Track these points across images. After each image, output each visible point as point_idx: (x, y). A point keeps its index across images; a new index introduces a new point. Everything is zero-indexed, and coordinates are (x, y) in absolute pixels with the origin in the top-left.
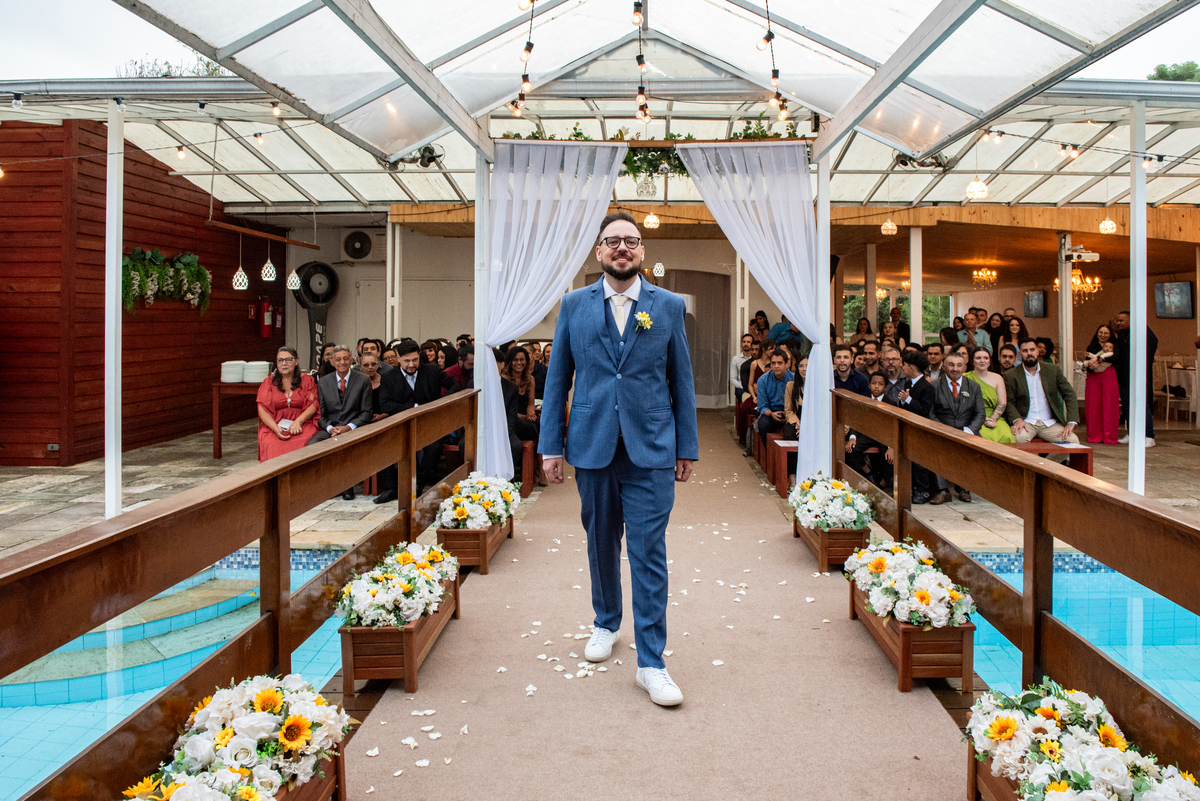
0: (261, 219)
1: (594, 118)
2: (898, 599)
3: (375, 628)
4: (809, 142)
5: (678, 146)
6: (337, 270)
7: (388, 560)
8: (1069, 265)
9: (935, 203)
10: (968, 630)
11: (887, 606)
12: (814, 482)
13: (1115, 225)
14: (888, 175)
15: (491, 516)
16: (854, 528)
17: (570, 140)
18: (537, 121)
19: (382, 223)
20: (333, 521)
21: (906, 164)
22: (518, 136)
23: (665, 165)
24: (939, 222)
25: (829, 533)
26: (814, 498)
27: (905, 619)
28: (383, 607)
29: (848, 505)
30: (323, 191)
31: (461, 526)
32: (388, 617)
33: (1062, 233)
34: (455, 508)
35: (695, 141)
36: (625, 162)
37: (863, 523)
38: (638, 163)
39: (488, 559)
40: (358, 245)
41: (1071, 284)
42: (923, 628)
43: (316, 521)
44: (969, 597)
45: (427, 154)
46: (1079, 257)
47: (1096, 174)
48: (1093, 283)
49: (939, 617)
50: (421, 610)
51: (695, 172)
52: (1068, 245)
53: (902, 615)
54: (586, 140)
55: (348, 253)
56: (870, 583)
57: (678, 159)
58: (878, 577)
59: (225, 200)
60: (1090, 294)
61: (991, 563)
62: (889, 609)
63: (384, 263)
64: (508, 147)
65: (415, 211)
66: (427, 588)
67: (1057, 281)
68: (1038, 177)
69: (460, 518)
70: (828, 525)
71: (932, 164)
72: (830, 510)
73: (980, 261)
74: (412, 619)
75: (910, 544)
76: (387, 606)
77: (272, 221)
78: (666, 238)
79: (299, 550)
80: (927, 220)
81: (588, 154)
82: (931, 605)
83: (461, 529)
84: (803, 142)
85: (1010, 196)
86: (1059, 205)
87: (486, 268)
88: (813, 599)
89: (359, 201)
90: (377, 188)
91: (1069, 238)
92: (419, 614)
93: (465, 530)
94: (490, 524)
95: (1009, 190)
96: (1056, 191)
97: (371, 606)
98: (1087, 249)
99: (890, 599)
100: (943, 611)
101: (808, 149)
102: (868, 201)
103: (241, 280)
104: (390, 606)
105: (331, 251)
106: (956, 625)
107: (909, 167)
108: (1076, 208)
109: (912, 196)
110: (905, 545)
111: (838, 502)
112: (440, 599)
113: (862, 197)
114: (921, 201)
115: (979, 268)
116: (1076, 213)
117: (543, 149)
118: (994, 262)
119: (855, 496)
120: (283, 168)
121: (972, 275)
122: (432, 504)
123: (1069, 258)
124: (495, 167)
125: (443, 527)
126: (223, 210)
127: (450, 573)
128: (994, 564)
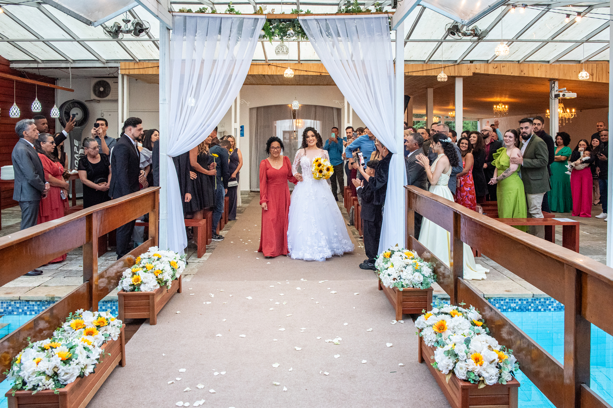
0: (36, 72)
1: (249, 3)
2: (458, 360)
3: (34, 392)
4: (390, 15)
5: (300, 18)
6: (88, 105)
7: (65, 326)
8: (557, 100)
9: (472, 62)
10: (513, 387)
11: (449, 365)
12: (393, 252)
13: (588, 75)
14: (442, 42)
15: (160, 281)
16: (422, 288)
17: (226, 13)
18: (212, 6)
19: (115, 75)
20: (62, 278)
21: (454, 34)
22: (190, 11)
23: (291, 31)
24: (474, 74)
25: (403, 292)
26: (393, 265)
27: (464, 378)
28: (44, 373)
29: (417, 271)
30: (75, 52)
31: (136, 290)
32: (48, 382)
33: (553, 80)
34: (133, 276)
35: (312, 14)
36: (263, 29)
37: (427, 284)
38: (273, 30)
39: (156, 314)
40: (102, 89)
41: (557, 113)
42: (477, 386)
43: (50, 278)
44: (512, 356)
45: (138, 27)
46: (564, 95)
47: (576, 42)
48: (571, 112)
49: (490, 376)
50: (77, 373)
51: (312, 36)
52: (556, 88)
53: (461, 374)
54: (237, 13)
55: (95, 94)
56: (434, 340)
57: (301, 27)
58: (441, 336)
59: (10, 59)
60: (569, 119)
61: (515, 305)
62: (451, 368)
63: (117, 101)
64: (182, 18)
65: (136, 66)
66: (85, 353)
67: (548, 111)
68: (539, 44)
69: (135, 284)
70: (402, 286)
71: (470, 35)
72: (403, 275)
73: (498, 99)
74: (68, 382)
75: (464, 307)
76: (48, 372)
77: (42, 73)
78: (300, 85)
79: (32, 301)
80: (467, 71)
81: (238, 23)
82: (484, 366)
83: (136, 292)
84: (386, 15)
85: (519, 57)
86: (551, 62)
87: (167, 102)
88: (391, 345)
89: (99, 60)
90: (110, 51)
91: (557, 83)
92: (75, 377)
93: (139, 292)
94: (158, 287)
95: (520, 52)
96: (550, 53)
97: (34, 372)
98: (569, 90)
99: (451, 360)
100: (494, 371)
101: (390, 20)
102: (429, 60)
103: (15, 111)
104: (50, 373)
105: (84, 93)
106: (505, 383)
107: (456, 37)
108: (562, 64)
109: (457, 57)
110: (460, 309)
111: (410, 268)
112: (96, 362)
113: (425, 58)
114: (462, 60)
115: (497, 103)
116: (562, 67)
117: (207, 19)
118: (507, 99)
119: (422, 264)
120: (46, 37)
121: (493, 108)
122: (116, 273)
123: (557, 96)
124: (174, 32)
125: (124, 290)
126: (9, 66)
127: (112, 335)
128: (517, 305)
